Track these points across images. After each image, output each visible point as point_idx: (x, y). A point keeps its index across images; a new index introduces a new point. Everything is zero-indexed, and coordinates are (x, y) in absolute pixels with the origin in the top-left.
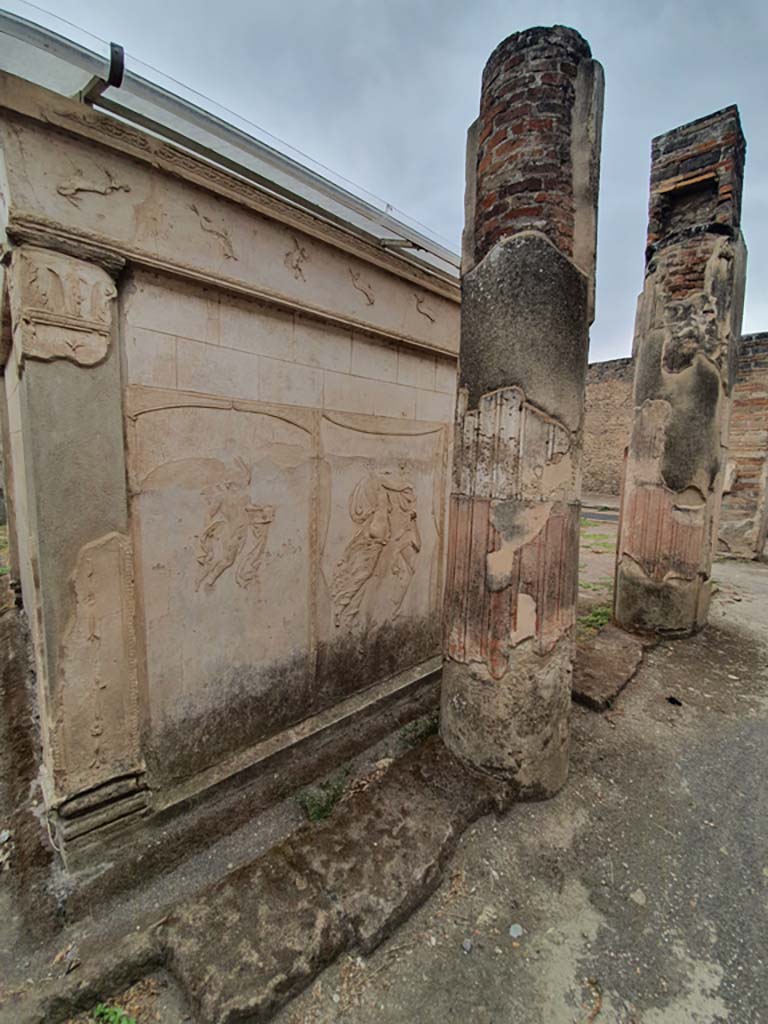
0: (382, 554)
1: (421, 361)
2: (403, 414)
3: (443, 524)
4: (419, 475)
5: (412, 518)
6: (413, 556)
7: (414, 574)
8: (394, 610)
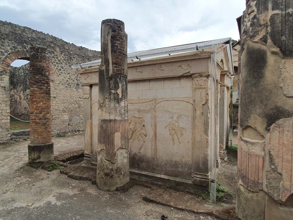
0: (134, 134)
1: (144, 83)
2: (138, 98)
3: (156, 130)
4: (145, 114)
5: (143, 126)
6: (144, 137)
7: (145, 142)
8: (138, 150)
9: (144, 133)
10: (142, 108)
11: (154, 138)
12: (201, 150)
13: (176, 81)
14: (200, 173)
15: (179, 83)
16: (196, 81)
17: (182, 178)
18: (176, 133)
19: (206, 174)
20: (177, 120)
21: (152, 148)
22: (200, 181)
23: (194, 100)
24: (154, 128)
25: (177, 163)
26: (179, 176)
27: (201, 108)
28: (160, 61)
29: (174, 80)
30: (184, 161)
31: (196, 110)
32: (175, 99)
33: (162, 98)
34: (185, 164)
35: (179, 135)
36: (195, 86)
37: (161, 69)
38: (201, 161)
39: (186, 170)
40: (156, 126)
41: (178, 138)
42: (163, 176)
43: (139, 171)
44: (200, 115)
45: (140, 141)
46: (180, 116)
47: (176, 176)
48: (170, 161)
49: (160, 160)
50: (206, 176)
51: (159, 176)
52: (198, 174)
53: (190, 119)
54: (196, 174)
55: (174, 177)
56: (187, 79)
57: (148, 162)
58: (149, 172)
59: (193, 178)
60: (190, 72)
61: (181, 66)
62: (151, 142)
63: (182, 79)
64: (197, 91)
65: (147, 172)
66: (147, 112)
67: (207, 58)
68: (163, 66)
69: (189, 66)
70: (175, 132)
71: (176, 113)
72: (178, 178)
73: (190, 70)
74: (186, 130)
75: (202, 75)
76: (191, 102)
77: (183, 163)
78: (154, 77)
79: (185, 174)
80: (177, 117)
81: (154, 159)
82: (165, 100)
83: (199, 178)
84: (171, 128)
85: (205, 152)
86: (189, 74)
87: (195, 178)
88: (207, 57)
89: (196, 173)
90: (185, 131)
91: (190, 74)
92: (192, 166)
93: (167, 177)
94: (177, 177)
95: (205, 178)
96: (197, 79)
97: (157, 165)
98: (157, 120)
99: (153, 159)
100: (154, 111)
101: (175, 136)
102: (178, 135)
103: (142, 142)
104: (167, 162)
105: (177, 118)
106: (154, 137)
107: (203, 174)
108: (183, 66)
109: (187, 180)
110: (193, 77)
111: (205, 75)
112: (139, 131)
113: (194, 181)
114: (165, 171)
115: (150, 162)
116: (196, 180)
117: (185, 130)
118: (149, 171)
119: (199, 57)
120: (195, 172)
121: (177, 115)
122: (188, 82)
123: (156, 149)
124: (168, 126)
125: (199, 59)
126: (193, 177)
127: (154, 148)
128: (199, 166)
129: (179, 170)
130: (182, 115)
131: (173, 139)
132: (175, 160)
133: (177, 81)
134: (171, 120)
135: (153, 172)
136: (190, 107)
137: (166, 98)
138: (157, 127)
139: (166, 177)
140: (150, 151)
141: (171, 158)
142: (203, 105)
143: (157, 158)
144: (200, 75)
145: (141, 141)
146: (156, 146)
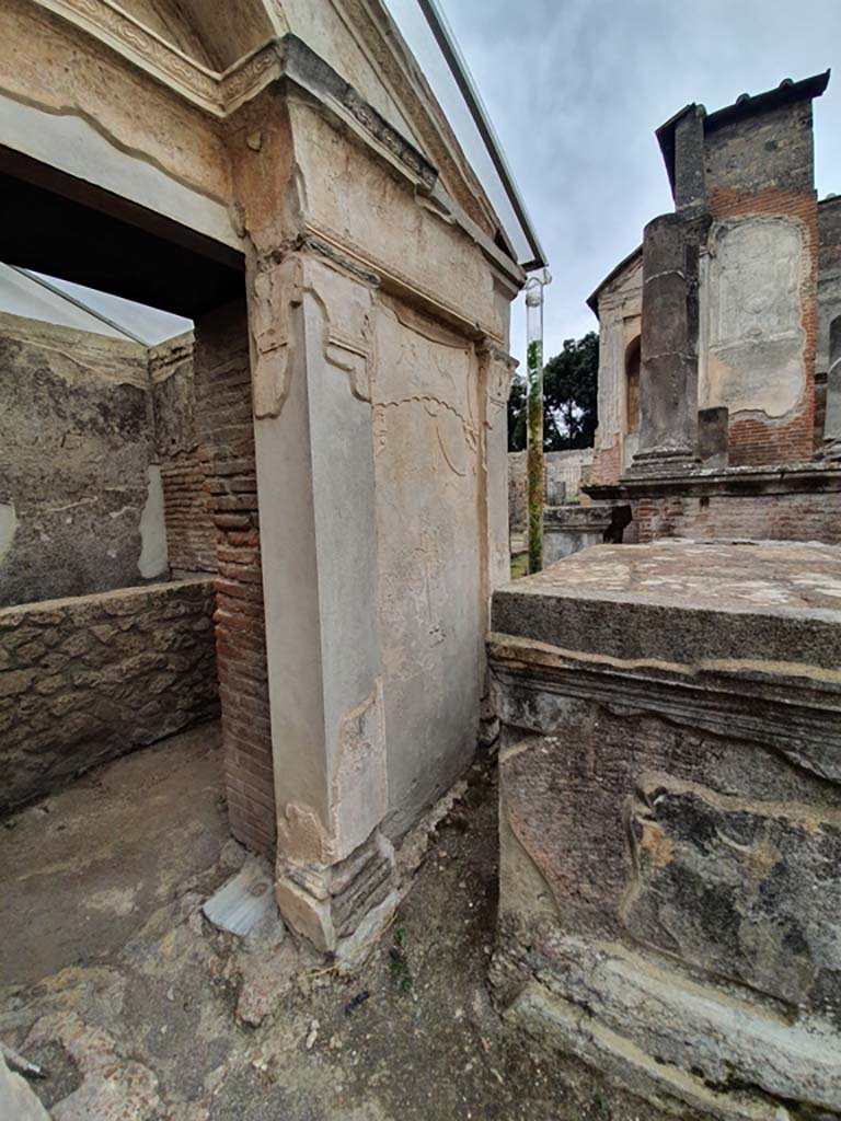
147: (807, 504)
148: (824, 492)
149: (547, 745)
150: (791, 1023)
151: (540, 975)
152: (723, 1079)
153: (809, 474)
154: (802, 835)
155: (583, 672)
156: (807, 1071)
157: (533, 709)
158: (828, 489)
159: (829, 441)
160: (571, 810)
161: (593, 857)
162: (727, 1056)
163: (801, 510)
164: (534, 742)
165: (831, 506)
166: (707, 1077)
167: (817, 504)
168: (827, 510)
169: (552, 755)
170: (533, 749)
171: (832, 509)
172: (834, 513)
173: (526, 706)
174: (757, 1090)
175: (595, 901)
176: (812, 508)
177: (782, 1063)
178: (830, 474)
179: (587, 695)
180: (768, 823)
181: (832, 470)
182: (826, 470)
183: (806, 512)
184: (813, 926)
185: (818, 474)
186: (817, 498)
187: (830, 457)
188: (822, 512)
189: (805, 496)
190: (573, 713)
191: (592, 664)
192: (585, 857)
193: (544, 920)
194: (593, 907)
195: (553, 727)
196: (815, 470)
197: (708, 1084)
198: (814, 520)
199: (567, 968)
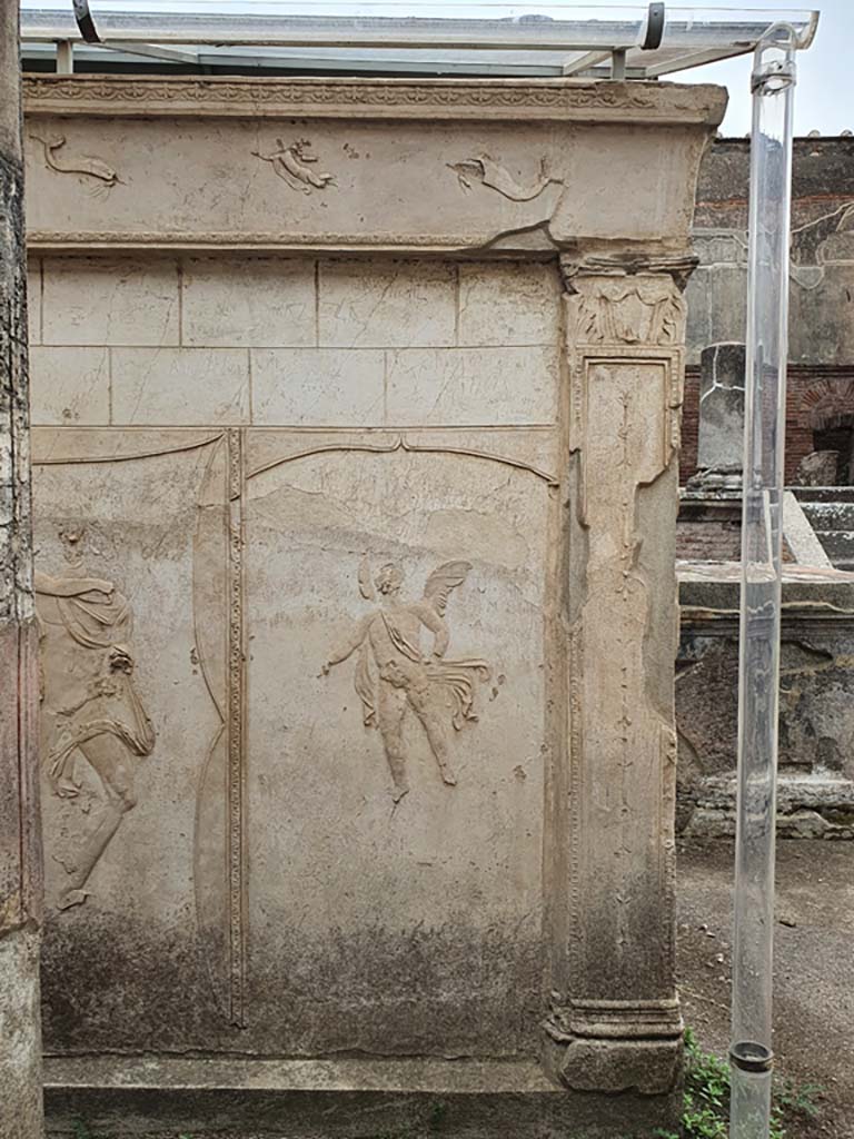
3: (237, 692)
4: (136, 557)
5: (115, 667)
6: (126, 764)
7: (131, 807)
8: (63, 886)
9: (129, 727)
10: (104, 510)
11: (219, 770)
12: (626, 830)
13: (422, 292)
14: (616, 1004)
15: (452, 310)
16: (593, 306)
17: (463, 1058)
18: (415, 706)
19: (663, 1003)
20: (428, 605)
21: (198, 852)
22: (621, 1060)
23: (577, 450)
24: (219, 679)
25: (426, 948)
26: (442, 1045)
27: (629, 516)
28: (298, 100)
29: (403, 285)
30: (479, 922)
31: (585, 527)
32: (411, 441)
33: (301, 430)
34: (494, 950)
35: (443, 727)
36: (582, 339)
37: (306, 171)
38: (622, 909)
39: (498, 988)
40: (238, 661)
41: (436, 748)
42: (307, 1075)
43: (77, 1063)
44: (622, 564)
45: (83, 802)
46: (449, 578)
47: (416, 1051)
48: (364, 940)
49: (279, 941)
50: (661, 1012)
51: (270, 1078)
52: (601, 1011)
53: (533, 594)
54: (588, 1011)
55: (402, 1058)
56: (515, 283)
57: (161, 975)
58: (174, 1055)
59: (566, 1043)
60: (552, 228)
61: (481, 171)
62: (190, 803)
63: (474, 276)
64: (598, 378)
65: (152, 1066)
66: (160, 541)
67: (689, 126)
68: (323, 147)
69: (543, 173)
70: (410, 701)
71: (419, 553)
72: (432, 1067)
73: (555, 215)
74: (501, 679)
75: (646, 257)
76: (546, 468)
77: (477, 941)
78: (231, 234)
79: (485, 1026)
80: (430, 581)
81: (220, 944)
82: (326, 440)
83: (610, 1038)
84: (373, 670)
85: (653, 842)
86: (538, 243)
87: (582, 1042)
88: (698, 120)
89: (586, 1003)
90: (495, 692)
91: (547, 246)
92: (542, 953)
93: (347, 1076)
94: (423, 1056)
95: (659, 1029)
96: (606, 286)
97: (252, 985)
98: (253, 614)
99: (215, 940)
100: (230, 532)
101: (412, 729)
102: (433, 725)
103: (99, 809)
104: (342, 950)
105: (428, 592)
106: (222, 753)
107: (636, 1004)
108: (499, 174)
109: (509, 1067)
110: (569, 272)
111: (660, 260)
112: (69, 714)
113: (574, 1069)
114: (324, 1025)
115: (183, 976)
116: (589, 1058)
117: (495, 683)
118: (173, 1048)
119: (636, 115)
120: (575, 1002)
121: (428, 567)
122: (523, 307)
123: (238, 859)
124: (354, 658)
125: (631, 127)
126: (559, 1043)
127: (220, 846)
128: (609, 950)
129: (444, 997)
130: (468, 567)
131: (389, 757)
132: (410, 926)
133: (436, 292)
134: (379, 604)
135: (213, 1054)
136: (535, 502)
137: (334, 430)
138: (254, 669)
139: (338, 1078)
140: (182, 883)
141: (373, 915)
142: (642, 486)
143: (245, 931)
144: (625, 257)
145: (93, 795)
146: (236, 828)
147: (688, 533)
148: (701, 522)
149: (697, 668)
150: (810, 773)
151: (699, 803)
152: (790, 808)
153: (691, 503)
154: (809, 678)
155: (725, 619)
156: (821, 789)
157: (692, 648)
158: (706, 518)
159: (704, 470)
160: (709, 703)
161: (721, 726)
162: (790, 797)
163: (684, 539)
164: (690, 669)
165: (707, 535)
166: (784, 811)
167: (696, 533)
168: (705, 539)
169: (700, 673)
170: (688, 673)
171: (709, 538)
172: (711, 542)
173: (688, 647)
174: (805, 807)
175: (722, 751)
176: (692, 537)
177: (811, 790)
178: (708, 504)
179: (722, 633)
180: (797, 677)
181: (709, 500)
182: (706, 500)
183: (687, 541)
184: (815, 719)
185: (699, 503)
186: (697, 527)
187: (706, 487)
188: (700, 541)
189: (687, 525)
190: (713, 645)
191: (729, 614)
192: (717, 727)
193: (694, 776)
194: (721, 755)
195: (702, 656)
196: (696, 499)
197: (786, 814)
198: (694, 550)
199: (713, 792)
